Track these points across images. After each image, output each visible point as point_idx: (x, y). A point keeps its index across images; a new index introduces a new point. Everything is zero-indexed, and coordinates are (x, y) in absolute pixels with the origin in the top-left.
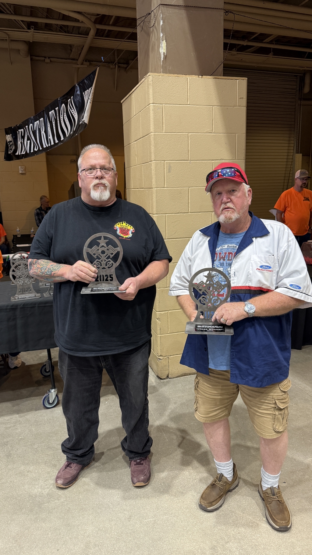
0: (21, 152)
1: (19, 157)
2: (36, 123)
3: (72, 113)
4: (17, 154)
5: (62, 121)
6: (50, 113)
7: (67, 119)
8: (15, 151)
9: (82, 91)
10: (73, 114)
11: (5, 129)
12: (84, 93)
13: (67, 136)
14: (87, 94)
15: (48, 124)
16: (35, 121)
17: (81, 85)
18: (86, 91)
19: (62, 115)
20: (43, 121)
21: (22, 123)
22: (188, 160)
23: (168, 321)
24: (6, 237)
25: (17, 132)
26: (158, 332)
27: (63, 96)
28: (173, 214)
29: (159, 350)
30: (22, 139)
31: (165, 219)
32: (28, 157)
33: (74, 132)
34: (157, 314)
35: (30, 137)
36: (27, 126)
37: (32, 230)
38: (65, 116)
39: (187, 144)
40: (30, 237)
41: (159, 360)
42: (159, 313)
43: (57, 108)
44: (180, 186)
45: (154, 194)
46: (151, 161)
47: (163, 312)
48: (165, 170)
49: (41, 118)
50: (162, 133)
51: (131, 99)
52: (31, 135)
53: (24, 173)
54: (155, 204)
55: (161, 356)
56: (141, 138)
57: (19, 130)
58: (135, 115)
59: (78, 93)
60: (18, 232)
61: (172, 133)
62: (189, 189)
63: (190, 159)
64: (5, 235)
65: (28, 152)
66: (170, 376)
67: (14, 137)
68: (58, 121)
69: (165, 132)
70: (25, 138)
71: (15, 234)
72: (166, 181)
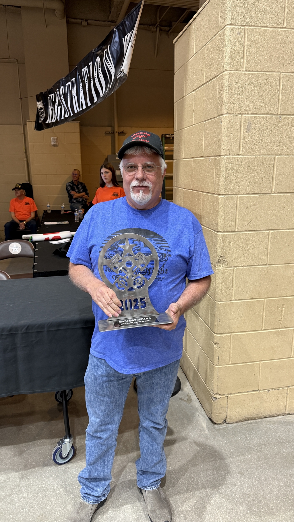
0: (51, 120)
1: (49, 126)
2: (67, 85)
3: (108, 66)
4: (47, 122)
5: (96, 78)
6: (83, 70)
7: (102, 75)
8: (46, 119)
9: (122, 36)
10: (110, 68)
11: (37, 95)
12: (123, 39)
13: (101, 96)
14: (127, 39)
15: (80, 84)
16: (67, 83)
17: (120, 27)
18: (126, 36)
19: (96, 71)
20: (75, 81)
21: (53, 86)
22: (277, 114)
23: (230, 347)
24: (36, 212)
25: (48, 98)
26: (216, 361)
27: (99, 47)
28: (249, 195)
29: (214, 387)
30: (53, 105)
31: (237, 202)
32: (58, 125)
33: (110, 90)
34: (215, 337)
35: (61, 102)
36: (58, 90)
37: (63, 206)
38: (100, 72)
39: (278, 89)
40: (60, 213)
41: (214, 399)
42: (218, 335)
43: (90, 64)
44: (263, 153)
45: (222, 165)
46: (222, 115)
47: (224, 335)
48: (242, 128)
49: (72, 78)
50: (241, 72)
51: (189, 33)
52: (62, 99)
53: (56, 145)
54: (222, 180)
55: (217, 394)
56: (204, 84)
57: (50, 95)
58: (195, 53)
59: (117, 39)
60: (49, 208)
61: (256, 71)
62: (275, 158)
63: (280, 113)
64: (35, 210)
65: (59, 119)
66: (227, 421)
67: (45, 103)
68: (92, 79)
69: (245, 71)
70: (56, 103)
71: (45, 210)
72: (241, 146)
